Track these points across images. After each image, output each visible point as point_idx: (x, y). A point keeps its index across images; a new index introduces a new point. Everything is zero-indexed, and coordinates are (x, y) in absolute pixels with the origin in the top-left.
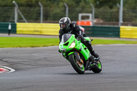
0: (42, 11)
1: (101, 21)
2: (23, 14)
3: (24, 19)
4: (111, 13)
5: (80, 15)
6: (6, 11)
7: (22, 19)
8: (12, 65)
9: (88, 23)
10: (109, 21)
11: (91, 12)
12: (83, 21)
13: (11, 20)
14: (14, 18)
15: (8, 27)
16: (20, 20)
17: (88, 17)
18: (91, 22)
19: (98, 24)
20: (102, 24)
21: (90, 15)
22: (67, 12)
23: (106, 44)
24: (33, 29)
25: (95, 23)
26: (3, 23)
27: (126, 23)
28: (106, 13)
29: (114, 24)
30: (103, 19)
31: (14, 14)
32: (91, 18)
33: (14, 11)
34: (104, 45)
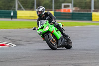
0: (35, 2)
1: (78, 9)
2: (21, 4)
3: (23, 8)
4: (86, 3)
5: (63, 5)
6: (9, 3)
7: (21, 8)
8: (14, 41)
9: (69, 10)
10: (84, 9)
11: (71, 3)
12: (65, 9)
13: (13, 9)
14: (15, 8)
15: (11, 14)
16: (20, 9)
17: (69, 6)
18: (71, 9)
19: (76, 11)
20: (79, 11)
21: (70, 5)
22: (54, 2)
23: (82, 25)
24: (29, 15)
25: (74, 11)
26: (8, 11)
27: (96, 10)
28: (81, 3)
29: (87, 11)
30: (79, 7)
31: (15, 5)
32: (71, 6)
33: (15, 2)
34: (80, 27)
